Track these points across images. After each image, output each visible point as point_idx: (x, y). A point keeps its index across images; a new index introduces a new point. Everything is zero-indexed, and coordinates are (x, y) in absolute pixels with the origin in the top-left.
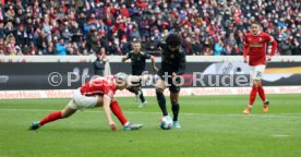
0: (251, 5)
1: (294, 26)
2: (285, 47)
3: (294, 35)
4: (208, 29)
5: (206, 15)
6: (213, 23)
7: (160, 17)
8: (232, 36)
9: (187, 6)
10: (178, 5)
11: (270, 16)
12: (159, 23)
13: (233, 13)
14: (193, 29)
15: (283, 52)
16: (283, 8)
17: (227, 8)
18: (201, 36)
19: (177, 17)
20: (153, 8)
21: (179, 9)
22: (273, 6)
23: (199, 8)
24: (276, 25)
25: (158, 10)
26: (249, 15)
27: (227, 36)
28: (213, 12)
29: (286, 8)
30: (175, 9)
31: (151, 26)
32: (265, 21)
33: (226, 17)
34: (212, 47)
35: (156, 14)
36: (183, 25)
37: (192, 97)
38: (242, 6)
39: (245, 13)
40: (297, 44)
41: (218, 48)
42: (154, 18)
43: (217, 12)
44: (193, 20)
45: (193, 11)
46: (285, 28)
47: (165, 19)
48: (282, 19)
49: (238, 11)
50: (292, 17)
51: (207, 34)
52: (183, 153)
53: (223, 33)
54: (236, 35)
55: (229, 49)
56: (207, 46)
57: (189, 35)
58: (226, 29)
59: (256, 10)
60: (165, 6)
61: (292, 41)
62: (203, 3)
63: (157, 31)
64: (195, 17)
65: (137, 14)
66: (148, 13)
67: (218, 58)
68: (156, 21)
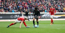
0: (53, 2)
1: (61, 6)
2: (60, 11)
3: (61, 8)
4: (44, 7)
5: (43, 4)
6: (45, 6)
7: (34, 4)
8: (49, 8)
9: (39, 2)
10: (37, 2)
11: (56, 4)
12: (33, 6)
13: (49, 4)
14: (41, 7)
15: (59, 12)
16: (59, 3)
17: (47, 3)
18: (42, 8)
19: (37, 5)
20: (32, 3)
21: (38, 3)
22: (57, 2)
23: (42, 3)
24: (58, 6)
25: (33, 3)
26: (52, 4)
27: (48, 8)
28: (45, 3)
29: (60, 3)
30: (37, 3)
31: (32, 6)
32: (56, 5)
33: (47, 4)
34: (44, 11)
35: (33, 4)
36: (38, 6)
37: (40, 21)
38: (51, 2)
39: (51, 4)
40: (62, 10)
41: (46, 11)
42: (32, 5)
43: (46, 4)
44: (40, 5)
45: (41, 3)
46: (60, 7)
47: (35, 5)
48: (59, 5)
49: (50, 3)
50: (61, 4)
51: (44, 8)
52: (39, 32)
53: (47, 8)
54: (50, 8)
55: (48, 11)
56: (43, 10)
57: (40, 8)
58: (47, 7)
59: (54, 3)
60: (35, 2)
61: (61, 9)
62: (43, 2)
63: (33, 7)
64: (41, 4)
65: (29, 4)
66: (31, 4)
67: (46, 13)
68: (33, 5)
